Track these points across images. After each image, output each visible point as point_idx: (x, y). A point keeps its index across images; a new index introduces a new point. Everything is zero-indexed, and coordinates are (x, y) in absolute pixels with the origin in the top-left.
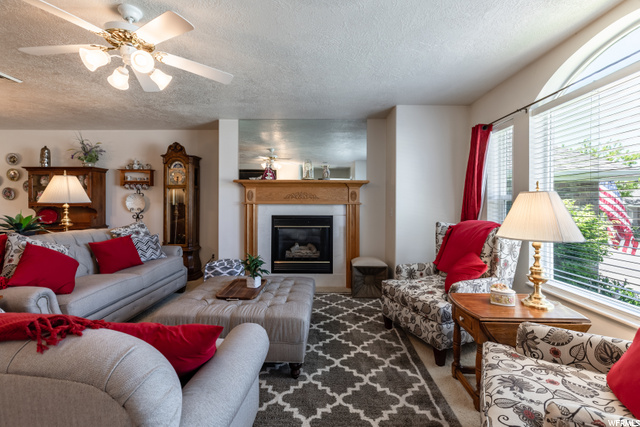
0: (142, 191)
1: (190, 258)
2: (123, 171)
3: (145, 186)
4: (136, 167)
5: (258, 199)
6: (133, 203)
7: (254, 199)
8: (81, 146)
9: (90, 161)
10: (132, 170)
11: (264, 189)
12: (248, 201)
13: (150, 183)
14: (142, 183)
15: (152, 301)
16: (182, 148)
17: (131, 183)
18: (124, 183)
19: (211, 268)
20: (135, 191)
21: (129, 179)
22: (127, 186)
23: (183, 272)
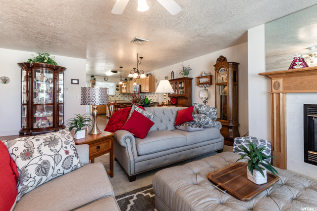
0: (207, 88)
1: (230, 130)
2: (199, 78)
3: (208, 85)
4: (204, 75)
5: (285, 88)
6: (203, 95)
7: (281, 89)
8: (182, 68)
9: (185, 75)
10: (202, 77)
11: (293, 78)
12: (274, 91)
13: (210, 83)
14: (206, 83)
15: (194, 154)
16: (225, 59)
17: (202, 84)
18: (199, 84)
19: (239, 142)
20: (204, 88)
21: (201, 82)
22: (200, 86)
23: (220, 139)
